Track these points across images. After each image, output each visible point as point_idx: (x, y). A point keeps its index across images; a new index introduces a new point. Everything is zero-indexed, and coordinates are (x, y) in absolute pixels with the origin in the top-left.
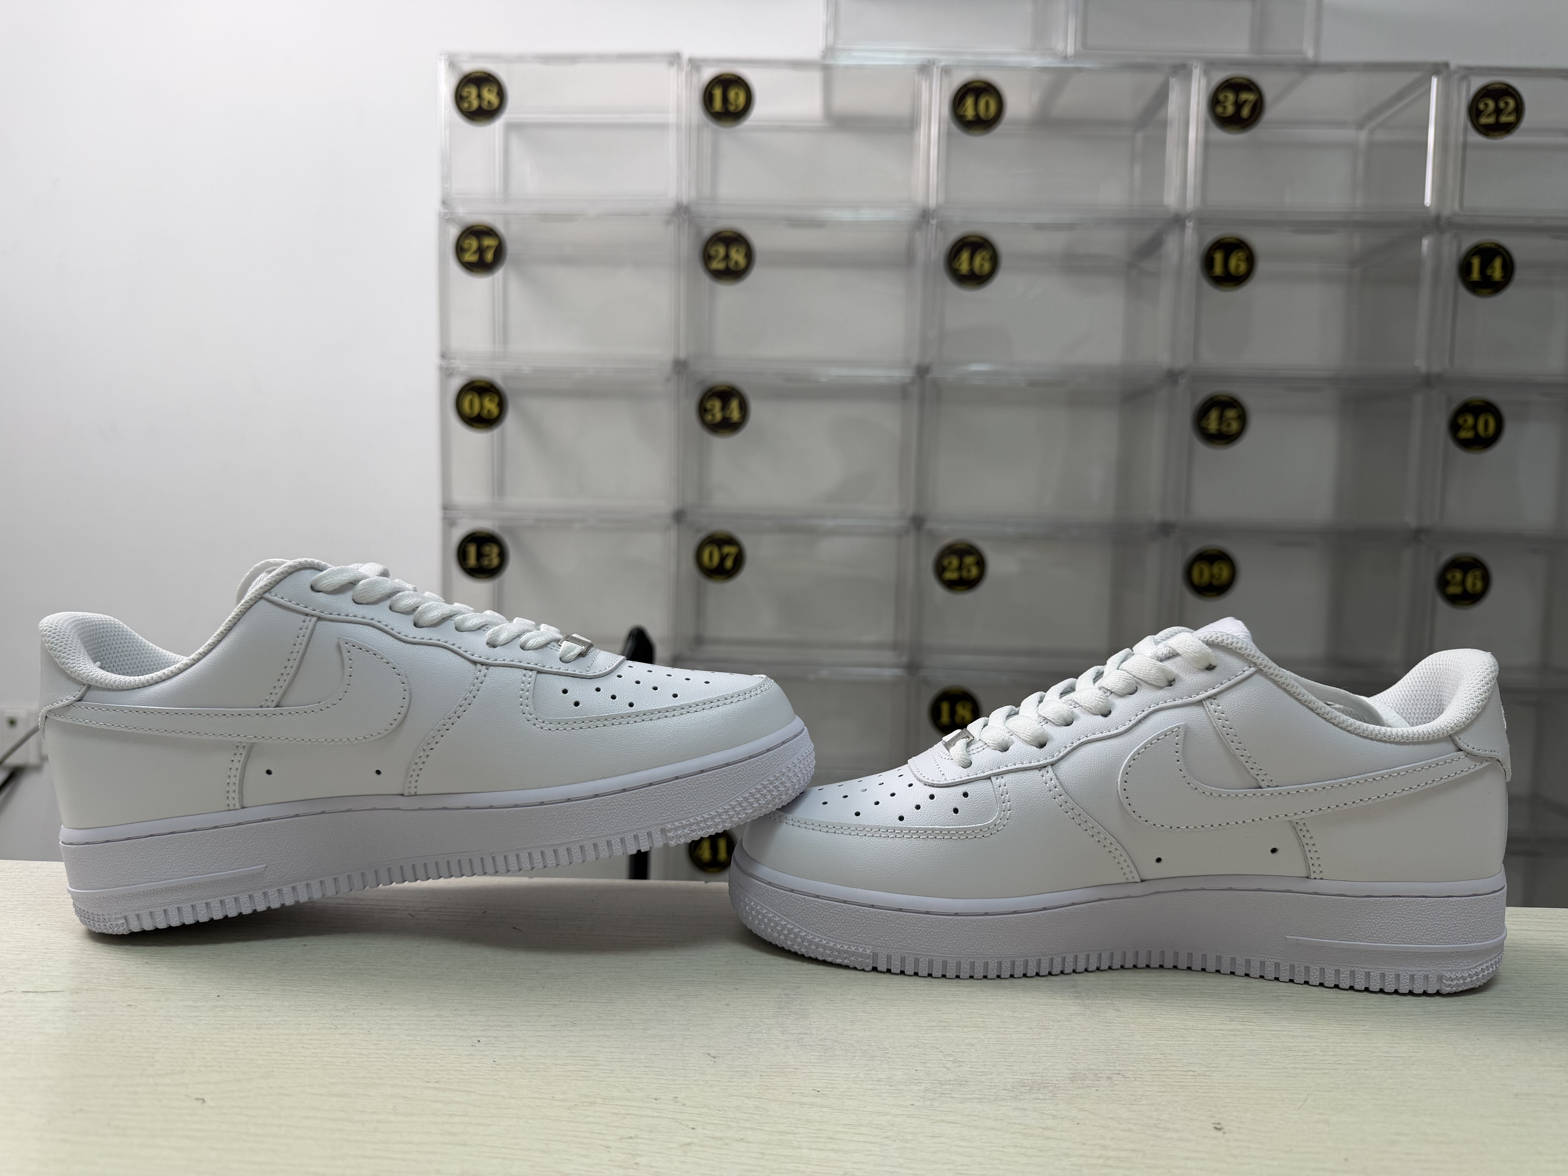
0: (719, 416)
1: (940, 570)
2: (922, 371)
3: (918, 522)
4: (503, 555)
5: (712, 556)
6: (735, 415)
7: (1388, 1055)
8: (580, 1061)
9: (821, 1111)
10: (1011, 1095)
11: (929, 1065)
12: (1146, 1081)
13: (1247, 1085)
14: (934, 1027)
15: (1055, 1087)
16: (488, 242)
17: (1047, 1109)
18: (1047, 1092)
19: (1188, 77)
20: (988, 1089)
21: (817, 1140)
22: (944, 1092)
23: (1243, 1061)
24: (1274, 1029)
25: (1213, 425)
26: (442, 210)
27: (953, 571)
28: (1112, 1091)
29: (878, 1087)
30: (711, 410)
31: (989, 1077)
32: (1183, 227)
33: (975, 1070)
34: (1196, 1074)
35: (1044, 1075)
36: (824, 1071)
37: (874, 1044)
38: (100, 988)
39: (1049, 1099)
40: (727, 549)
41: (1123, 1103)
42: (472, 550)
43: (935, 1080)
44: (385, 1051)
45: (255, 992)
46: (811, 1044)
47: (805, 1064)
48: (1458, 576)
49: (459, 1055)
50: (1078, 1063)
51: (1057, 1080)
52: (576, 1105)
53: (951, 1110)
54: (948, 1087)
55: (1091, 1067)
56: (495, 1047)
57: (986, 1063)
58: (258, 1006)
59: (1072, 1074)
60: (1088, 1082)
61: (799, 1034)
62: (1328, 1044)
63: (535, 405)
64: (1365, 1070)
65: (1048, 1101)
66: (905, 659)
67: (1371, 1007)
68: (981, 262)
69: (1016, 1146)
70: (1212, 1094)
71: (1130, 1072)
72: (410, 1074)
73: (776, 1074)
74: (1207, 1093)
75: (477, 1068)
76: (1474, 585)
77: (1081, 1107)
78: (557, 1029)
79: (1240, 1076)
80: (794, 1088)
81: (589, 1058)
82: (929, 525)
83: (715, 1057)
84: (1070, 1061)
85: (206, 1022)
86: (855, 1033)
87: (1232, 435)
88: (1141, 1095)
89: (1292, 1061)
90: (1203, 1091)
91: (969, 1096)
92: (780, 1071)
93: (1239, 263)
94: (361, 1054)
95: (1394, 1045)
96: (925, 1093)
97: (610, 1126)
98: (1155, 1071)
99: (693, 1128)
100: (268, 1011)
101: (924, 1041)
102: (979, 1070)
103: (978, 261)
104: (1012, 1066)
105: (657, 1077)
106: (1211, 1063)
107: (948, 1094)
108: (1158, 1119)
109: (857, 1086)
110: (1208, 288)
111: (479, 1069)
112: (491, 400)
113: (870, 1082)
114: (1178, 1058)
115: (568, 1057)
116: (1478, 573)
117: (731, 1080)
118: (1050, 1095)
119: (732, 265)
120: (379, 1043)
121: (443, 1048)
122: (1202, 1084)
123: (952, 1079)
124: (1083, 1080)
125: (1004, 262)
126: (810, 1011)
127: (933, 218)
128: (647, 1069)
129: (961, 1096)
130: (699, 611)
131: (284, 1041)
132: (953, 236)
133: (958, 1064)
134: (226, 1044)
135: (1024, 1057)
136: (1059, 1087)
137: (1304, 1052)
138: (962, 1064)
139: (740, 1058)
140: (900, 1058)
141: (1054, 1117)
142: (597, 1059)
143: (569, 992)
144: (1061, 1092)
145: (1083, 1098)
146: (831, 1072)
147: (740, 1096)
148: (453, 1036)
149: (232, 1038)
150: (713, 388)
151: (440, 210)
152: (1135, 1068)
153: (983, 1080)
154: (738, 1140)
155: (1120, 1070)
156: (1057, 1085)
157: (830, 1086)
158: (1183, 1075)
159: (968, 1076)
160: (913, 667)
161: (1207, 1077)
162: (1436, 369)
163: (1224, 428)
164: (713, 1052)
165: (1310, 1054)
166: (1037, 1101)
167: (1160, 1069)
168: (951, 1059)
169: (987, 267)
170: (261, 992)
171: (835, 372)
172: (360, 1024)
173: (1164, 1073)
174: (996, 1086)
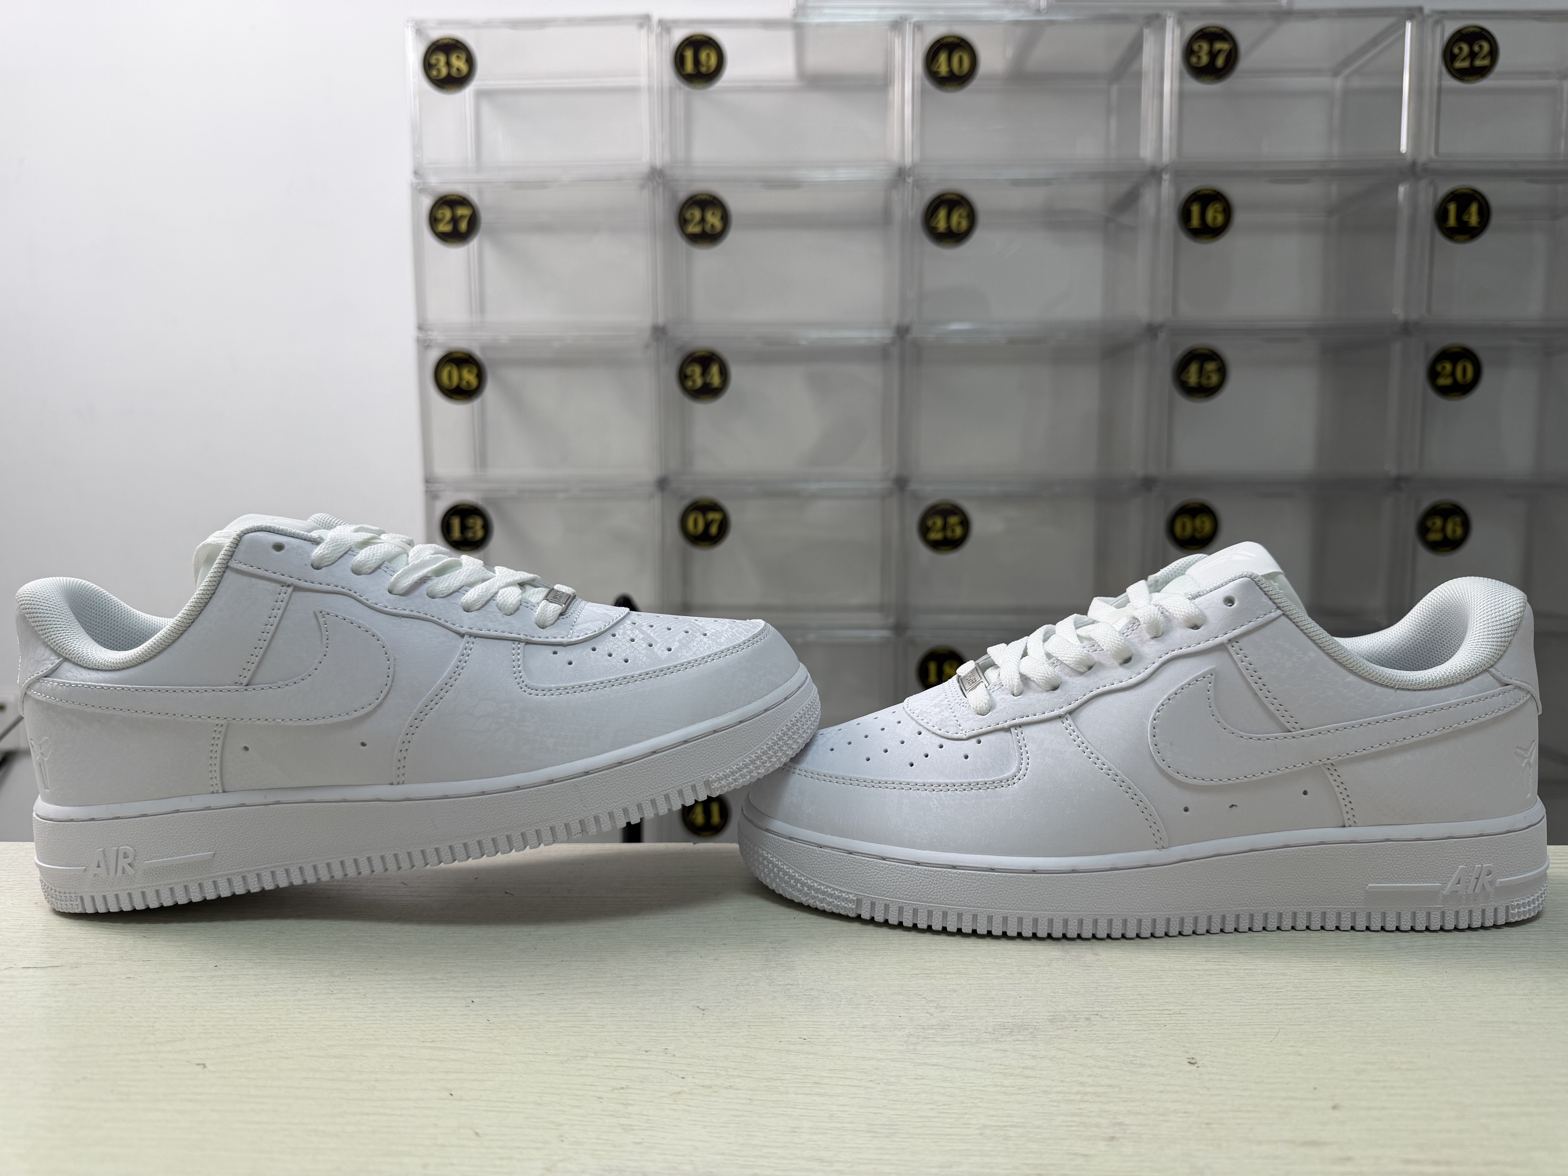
0: (699, 382)
1: (924, 530)
2: (902, 331)
3: (901, 483)
4: (487, 527)
5: (697, 523)
6: (716, 380)
7: (1359, 989)
8: (572, 1018)
9: (807, 1058)
10: (992, 1037)
11: (912, 1011)
12: (1124, 1021)
13: (1221, 1021)
14: (917, 974)
15: (1035, 1029)
16: (462, 211)
17: (1027, 1049)
18: (1027, 1034)
19: (1163, 27)
20: (970, 1032)
21: (803, 1085)
22: (927, 1036)
23: (1218, 999)
24: (1249, 968)
25: (1193, 378)
26: (414, 180)
27: (938, 531)
28: (1090, 1031)
29: (863, 1033)
30: (691, 376)
31: (972, 1021)
32: (1159, 180)
33: (957, 1014)
34: (1171, 1012)
35: (1024, 1017)
36: (810, 1020)
37: (859, 992)
38: (100, 962)
39: (1028, 1040)
40: (712, 516)
41: (1102, 1042)
42: (456, 523)
43: (918, 1025)
44: (380, 1013)
45: (252, 961)
46: (798, 994)
47: (792, 1013)
48: (1439, 522)
49: (453, 1015)
50: (1057, 1005)
51: (1037, 1022)
52: (568, 1059)
53: (934, 1053)
54: (931, 1031)
55: (1071, 1009)
56: (488, 1006)
57: (967, 1008)
58: (256, 975)
59: (1051, 1016)
60: (1067, 1023)
61: (786, 985)
62: (1301, 981)
63: (514, 375)
64: (1336, 1003)
65: (1028, 1042)
66: (891, 621)
67: (1343, 944)
68: (958, 220)
69: (996, 1086)
70: (1187, 1031)
71: (1108, 1013)
72: (406, 1035)
73: (763, 1024)
74: (1182, 1030)
75: (471, 1028)
76: (1454, 531)
77: (1060, 1047)
78: (549, 988)
79: (1214, 1013)
80: (781, 1036)
81: (581, 1015)
82: (913, 486)
83: (703, 1010)
84: (1049, 1003)
85: (204, 991)
86: (841, 983)
87: (1213, 388)
88: (1118, 1034)
89: (1266, 998)
90: (1178, 1028)
91: (951, 1040)
92: (768, 1021)
93: (1217, 214)
94: (357, 1017)
95: (1365, 980)
96: (908, 1037)
97: (602, 1078)
98: (1132, 1011)
99: (683, 1078)
100: (265, 979)
101: (907, 989)
102: (961, 1015)
103: (955, 218)
104: (993, 1010)
105: (647, 1030)
106: (1186, 1002)
107: (930, 1038)
108: (1134, 1056)
109: (842, 1033)
110: (1186, 241)
111: (474, 1028)
112: (469, 371)
113: (855, 1029)
114: (1155, 998)
115: (560, 1014)
116: (1458, 519)
117: (719, 1031)
118: (1029, 1036)
119: (708, 228)
120: (375, 1006)
121: (438, 1009)
122: (1177, 1022)
123: (934, 1024)
124: (1062, 1021)
125: (982, 219)
126: (796, 963)
127: (909, 176)
128: (637, 1023)
129: (944, 1040)
130: (686, 578)
131: (281, 1007)
132: (929, 194)
133: (940, 1010)
134: (224, 1011)
135: (1005, 1001)
136: (1039, 1028)
137: (1277, 989)
138: (944, 1009)
139: (729, 1009)
140: (884, 1005)
141: (1034, 1057)
142: (589, 1015)
143: (560, 952)
144: (1040, 1033)
145: (1062, 1038)
146: (817, 1020)
147: (728, 1046)
148: (447, 997)
149: (231, 1006)
150: (694, 353)
151: (412, 181)
152: (1113, 1009)
153: (965, 1024)
154: (726, 1088)
155: (1098, 1011)
156: (1037, 1027)
157: (816, 1034)
158: (1159, 1014)
159: (951, 1021)
160: (899, 628)
161: (1184, 1015)
162: (1414, 316)
163: (1204, 381)
164: (702, 1006)
165: (1282, 990)
166: (1017, 1042)
167: (1137, 1009)
168: (934, 1005)
169: (964, 224)
170: (258, 961)
171: (816, 334)
172: (356, 989)
173: (1140, 1013)
174: (977, 1029)
